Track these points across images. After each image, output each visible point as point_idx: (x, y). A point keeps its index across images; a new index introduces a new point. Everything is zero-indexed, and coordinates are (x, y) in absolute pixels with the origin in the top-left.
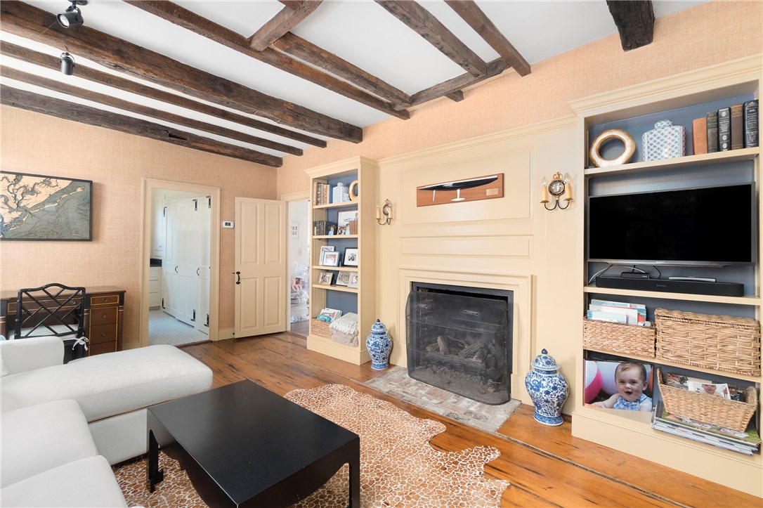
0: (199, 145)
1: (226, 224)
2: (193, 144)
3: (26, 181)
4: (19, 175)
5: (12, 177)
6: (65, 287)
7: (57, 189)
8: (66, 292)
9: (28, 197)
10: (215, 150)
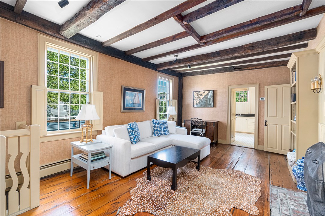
0: (246, 68)
1: (262, 99)
2: (244, 69)
3: (201, 93)
4: (199, 91)
5: (198, 92)
6: (198, 119)
7: (206, 94)
8: (199, 120)
9: (201, 96)
10: (254, 68)
